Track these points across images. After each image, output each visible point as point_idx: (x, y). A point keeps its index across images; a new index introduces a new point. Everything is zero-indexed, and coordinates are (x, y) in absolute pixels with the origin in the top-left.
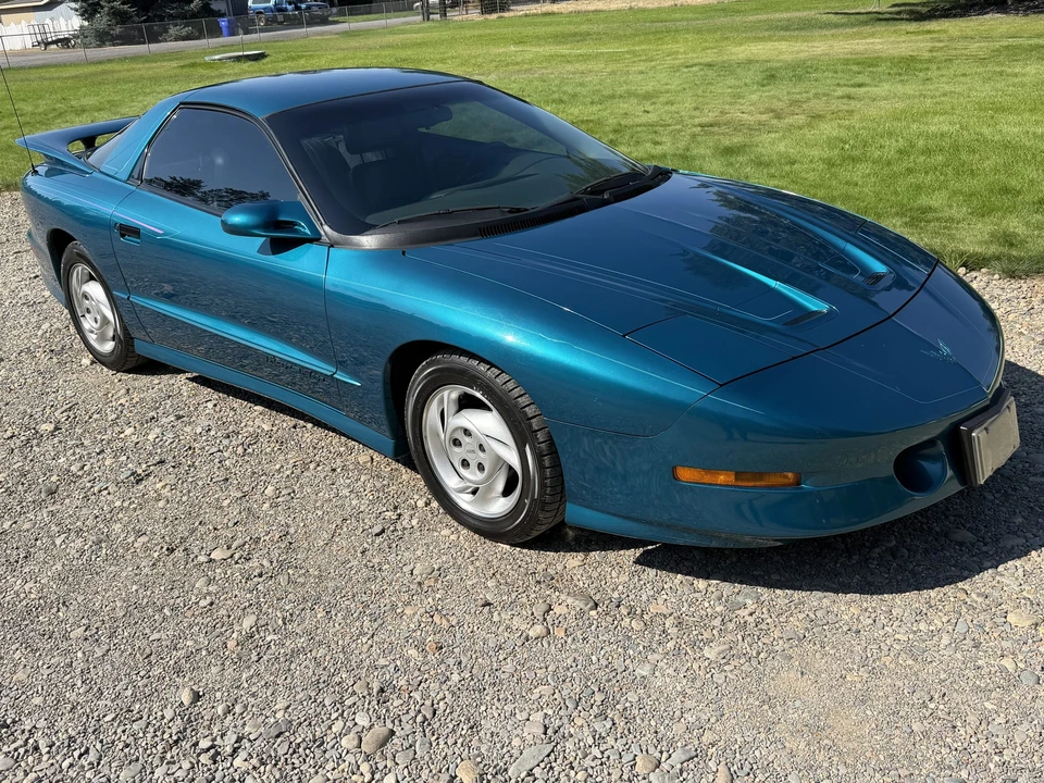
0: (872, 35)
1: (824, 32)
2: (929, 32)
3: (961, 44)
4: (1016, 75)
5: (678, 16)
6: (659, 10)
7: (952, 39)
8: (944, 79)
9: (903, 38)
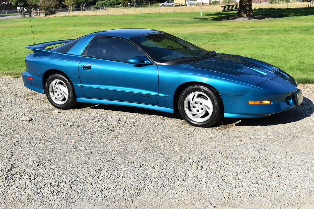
0: (205, 26)
1: (189, 25)
2: (225, 25)
3: (237, 29)
4: (261, 39)
5: (128, 18)
6: (119, 15)
7: (233, 28)
8: (240, 40)
9: (218, 27)
